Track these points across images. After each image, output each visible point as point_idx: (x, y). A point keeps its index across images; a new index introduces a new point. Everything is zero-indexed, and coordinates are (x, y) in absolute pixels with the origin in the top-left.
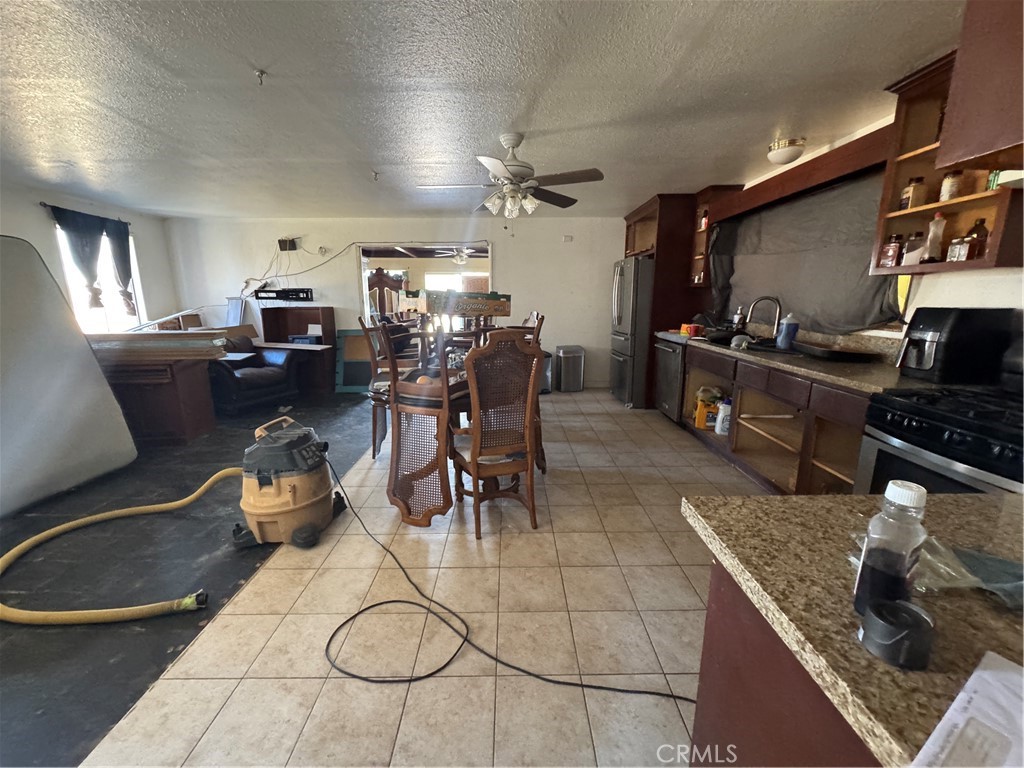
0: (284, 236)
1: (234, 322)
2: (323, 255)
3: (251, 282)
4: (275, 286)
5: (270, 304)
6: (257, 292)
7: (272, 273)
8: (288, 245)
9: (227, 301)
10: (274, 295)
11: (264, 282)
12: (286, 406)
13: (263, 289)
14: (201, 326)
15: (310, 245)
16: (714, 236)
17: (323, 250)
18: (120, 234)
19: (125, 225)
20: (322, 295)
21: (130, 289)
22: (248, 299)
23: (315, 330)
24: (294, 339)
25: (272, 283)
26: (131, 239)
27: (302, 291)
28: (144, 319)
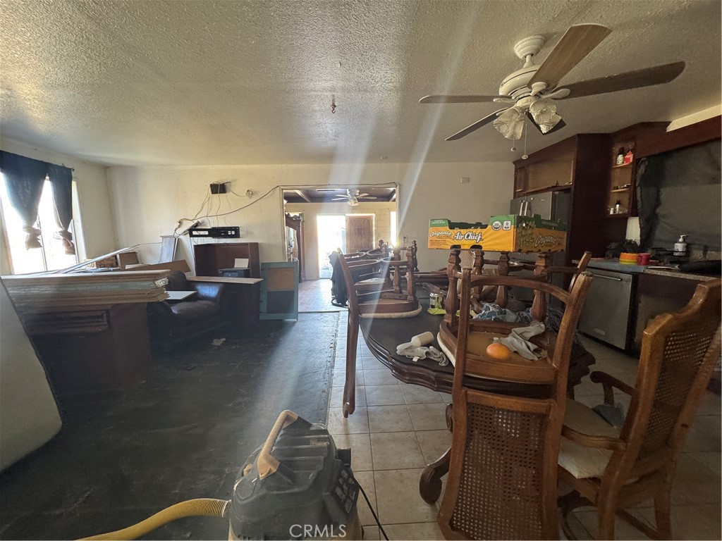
0: (215, 181)
1: (167, 258)
2: (250, 197)
3: (184, 222)
4: (205, 225)
5: (201, 241)
6: (190, 231)
7: (204, 213)
8: (218, 189)
9: (161, 238)
10: (207, 233)
11: (196, 221)
12: (219, 338)
13: (194, 228)
14: (138, 263)
15: (238, 189)
16: (642, 169)
17: (250, 193)
18: (63, 179)
19: (69, 171)
20: (248, 233)
21: (70, 230)
22: (181, 237)
23: (242, 263)
24: (223, 272)
25: (203, 222)
26: (74, 184)
27: (231, 229)
28: (83, 257)
